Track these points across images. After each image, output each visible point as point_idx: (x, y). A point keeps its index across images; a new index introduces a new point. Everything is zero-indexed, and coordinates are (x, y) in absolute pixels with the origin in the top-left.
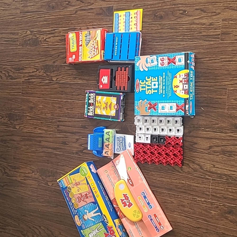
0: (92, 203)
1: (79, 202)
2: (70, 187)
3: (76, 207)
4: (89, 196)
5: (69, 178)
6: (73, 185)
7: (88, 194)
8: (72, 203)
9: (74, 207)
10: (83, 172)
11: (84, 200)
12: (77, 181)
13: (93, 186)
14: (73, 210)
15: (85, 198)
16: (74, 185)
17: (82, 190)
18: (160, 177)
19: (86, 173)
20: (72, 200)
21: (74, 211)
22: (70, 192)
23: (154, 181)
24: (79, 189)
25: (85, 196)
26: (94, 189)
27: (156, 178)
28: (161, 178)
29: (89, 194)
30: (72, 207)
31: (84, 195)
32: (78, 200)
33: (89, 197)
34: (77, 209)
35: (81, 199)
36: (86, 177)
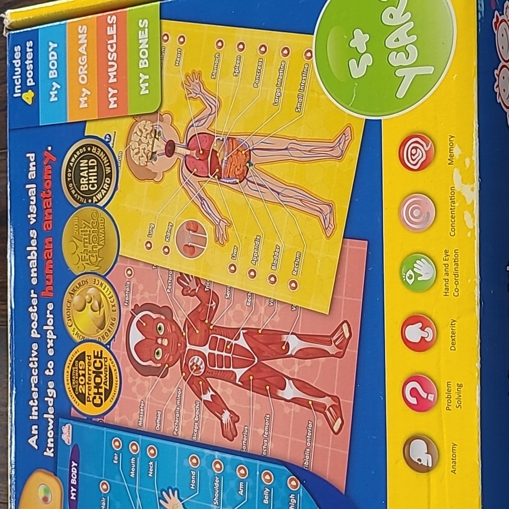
0: (293, 483)
2: (118, 147)
3: (82, 398)
4: (301, 385)
5: (143, 36)
6: (160, 146)
7: (295, 344)
8: (60, 327)
9: (58, 378)
10: (360, 40)
11: (219, 385)
13: (418, 286)
15: (239, 372)
16: (170, 149)
17: (244, 265)
19: (409, 75)
20: (73, 299)
21: (50, 417)
22: (87, 198)
24: (210, 235)
25: (242, 342)
26: (414, 333)
30: (42, 367)
31: (233, 333)
32: (136, 336)
33: (290, 391)
34: (89, 420)
35: (179, 354)
36: (372, 130)
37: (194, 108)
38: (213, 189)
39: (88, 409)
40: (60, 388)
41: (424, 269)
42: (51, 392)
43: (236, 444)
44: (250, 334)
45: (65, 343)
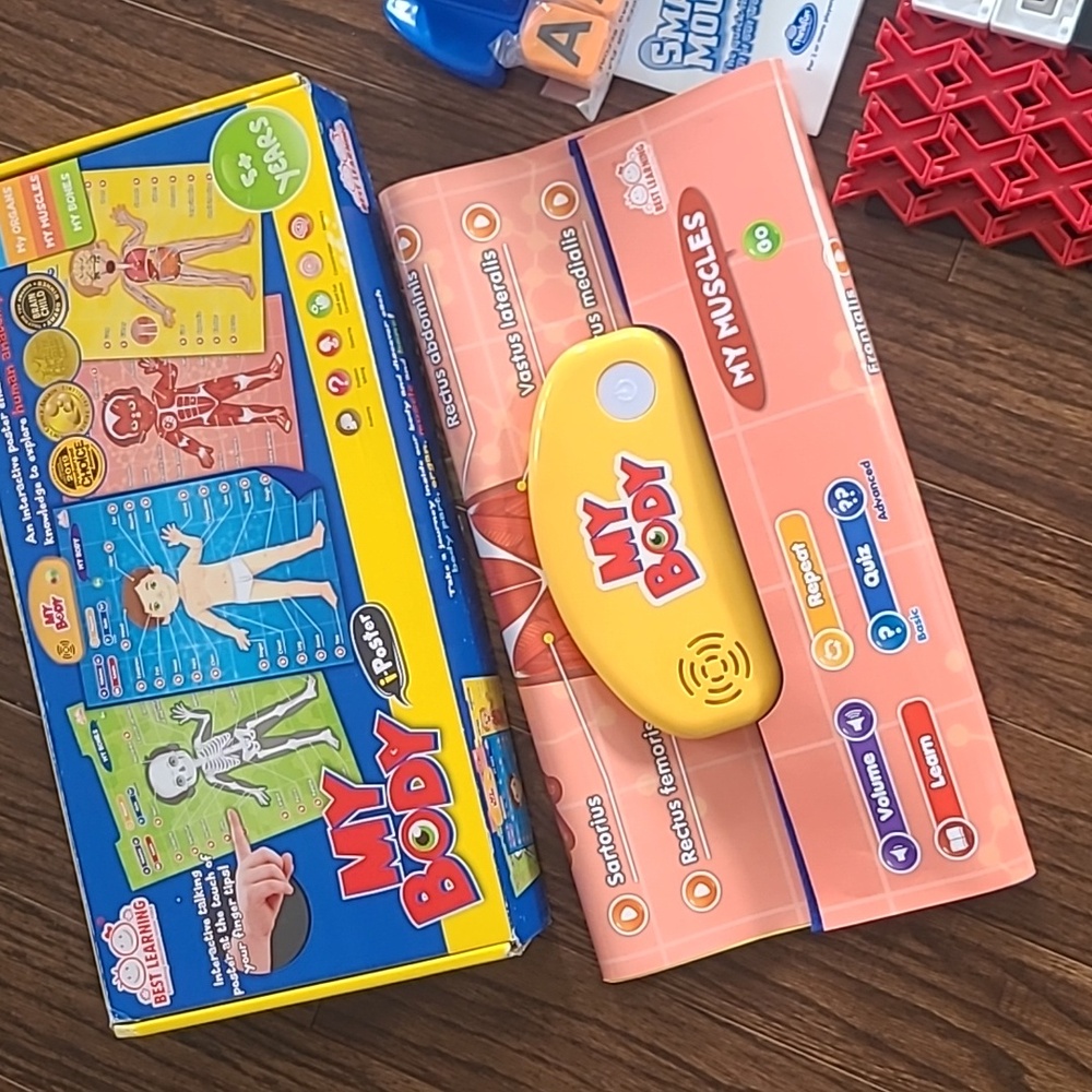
0: (265, 479)
1: (124, 443)
2: (63, 277)
3: (71, 485)
4: (254, 408)
5: (67, 187)
6: (101, 267)
7: (244, 381)
8: (36, 435)
9: (44, 478)
10: (245, 160)
11: (190, 431)
12: (152, 240)
13: (321, 314)
14: (34, 506)
15: (205, 416)
16: (111, 267)
17: (191, 336)
18: (1042, 385)
19: (284, 178)
20: (44, 408)
21: (43, 511)
22: (42, 324)
23: (965, 412)
24: (158, 323)
25: (203, 393)
26: (326, 345)
27: (995, 387)
28: (1040, 401)
29: (251, 387)
30: (25, 474)
31: (194, 389)
32: (111, 419)
33: (248, 415)
34: (83, 500)
35: (151, 420)
36: (267, 219)
37: (125, 232)
38: (153, 288)
39: (80, 492)
40: (47, 484)
41: (322, 301)
42: (40, 490)
43: (214, 470)
44: (208, 385)
45: (44, 446)
